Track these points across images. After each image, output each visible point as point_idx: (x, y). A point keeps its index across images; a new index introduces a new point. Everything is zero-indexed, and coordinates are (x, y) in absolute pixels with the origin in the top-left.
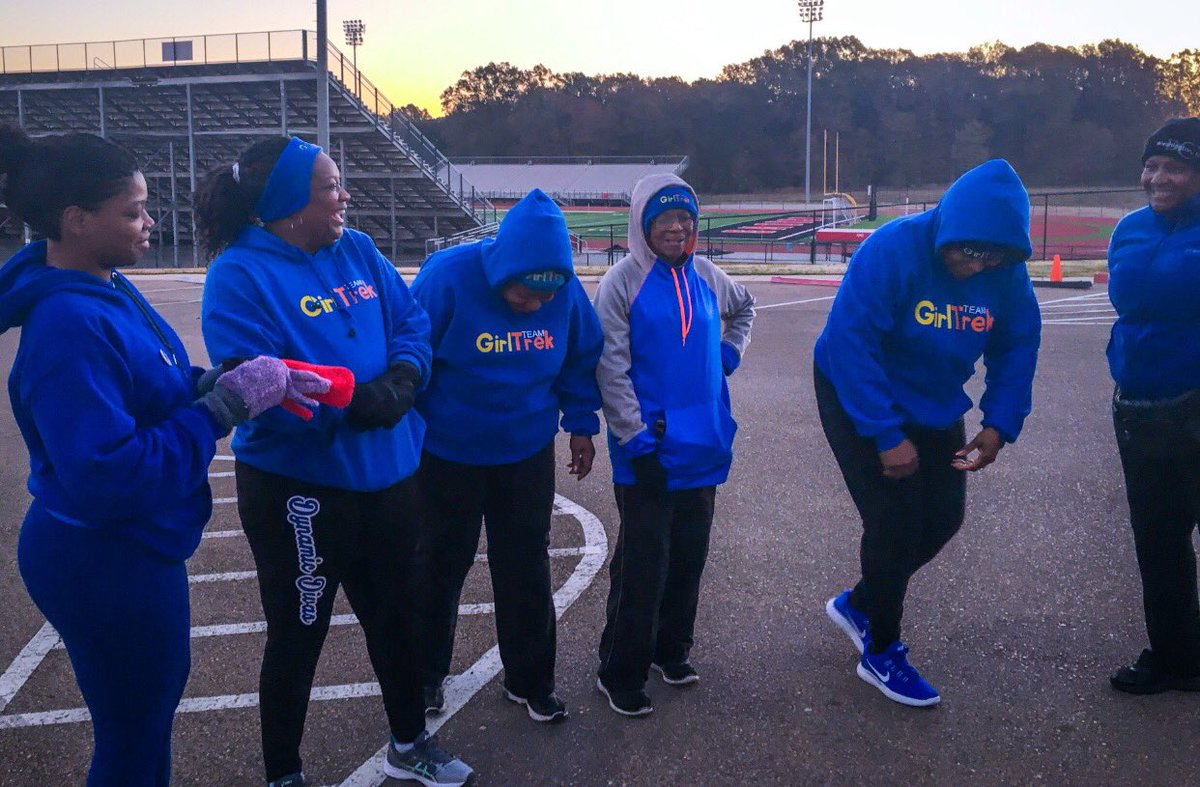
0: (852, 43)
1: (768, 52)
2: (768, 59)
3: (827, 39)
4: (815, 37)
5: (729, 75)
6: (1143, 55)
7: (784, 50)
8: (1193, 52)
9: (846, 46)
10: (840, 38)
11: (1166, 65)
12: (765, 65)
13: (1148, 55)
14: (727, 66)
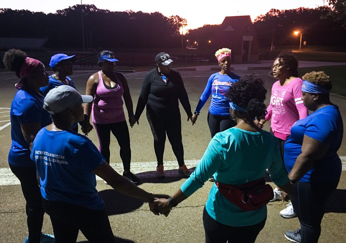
0: (93, 6)
1: (70, 7)
2: (70, 9)
3: (86, 5)
4: (83, 4)
5: (58, 13)
6: (164, 16)
7: (74, 7)
8: (174, 16)
9: (92, 7)
10: (90, 5)
11: (168, 19)
12: (69, 11)
13: (165, 16)
14: (57, 10)
